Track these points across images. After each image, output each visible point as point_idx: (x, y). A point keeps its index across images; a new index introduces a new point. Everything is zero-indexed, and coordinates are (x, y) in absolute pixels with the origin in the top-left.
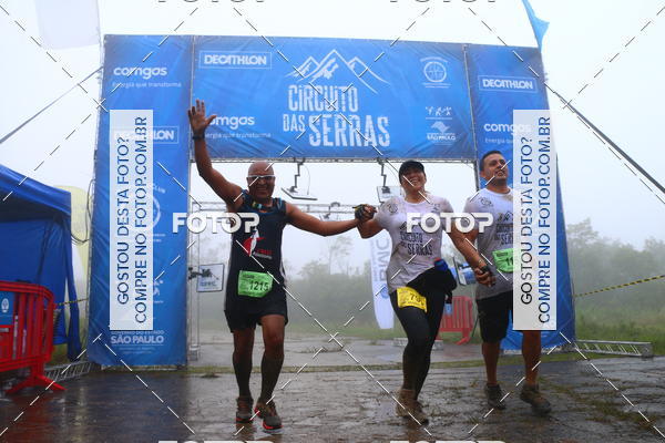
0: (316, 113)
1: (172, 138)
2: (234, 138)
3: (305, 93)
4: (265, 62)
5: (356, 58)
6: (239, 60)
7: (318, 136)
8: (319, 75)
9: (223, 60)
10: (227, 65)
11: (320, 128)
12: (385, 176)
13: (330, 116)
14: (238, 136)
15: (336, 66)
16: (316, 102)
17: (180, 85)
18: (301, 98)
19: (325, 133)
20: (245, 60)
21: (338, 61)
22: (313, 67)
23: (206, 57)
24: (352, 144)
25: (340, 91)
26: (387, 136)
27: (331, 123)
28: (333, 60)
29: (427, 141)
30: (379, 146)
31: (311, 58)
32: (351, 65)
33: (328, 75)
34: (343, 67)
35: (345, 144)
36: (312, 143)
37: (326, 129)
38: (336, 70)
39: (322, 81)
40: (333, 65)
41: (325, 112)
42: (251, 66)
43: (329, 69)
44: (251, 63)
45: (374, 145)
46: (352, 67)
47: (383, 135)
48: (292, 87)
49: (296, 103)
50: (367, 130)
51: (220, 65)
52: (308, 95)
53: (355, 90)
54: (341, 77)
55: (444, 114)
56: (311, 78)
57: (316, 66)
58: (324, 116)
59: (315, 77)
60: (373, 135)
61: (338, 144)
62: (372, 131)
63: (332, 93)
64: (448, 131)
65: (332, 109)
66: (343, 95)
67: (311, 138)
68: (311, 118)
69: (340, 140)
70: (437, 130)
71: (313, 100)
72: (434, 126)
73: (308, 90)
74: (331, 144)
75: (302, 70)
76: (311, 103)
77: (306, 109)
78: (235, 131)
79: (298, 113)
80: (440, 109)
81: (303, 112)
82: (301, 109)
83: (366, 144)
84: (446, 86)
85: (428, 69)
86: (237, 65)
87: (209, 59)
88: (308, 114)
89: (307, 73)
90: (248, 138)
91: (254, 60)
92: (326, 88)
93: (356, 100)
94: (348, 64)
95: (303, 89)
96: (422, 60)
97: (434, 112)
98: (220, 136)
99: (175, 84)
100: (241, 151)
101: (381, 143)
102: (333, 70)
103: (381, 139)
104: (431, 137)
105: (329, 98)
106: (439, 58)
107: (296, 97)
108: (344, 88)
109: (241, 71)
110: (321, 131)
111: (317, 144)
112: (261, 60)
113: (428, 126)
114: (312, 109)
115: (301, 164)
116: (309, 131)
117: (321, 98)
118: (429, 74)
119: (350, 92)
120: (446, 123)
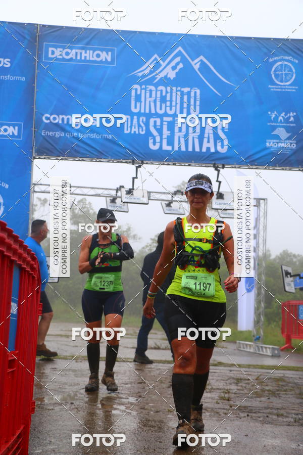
0: (157, 115)
1: (16, 134)
2: (77, 138)
3: (148, 95)
4: (109, 59)
5: (202, 57)
6: (84, 55)
7: (158, 139)
8: (162, 75)
9: (67, 54)
10: (71, 59)
11: (160, 131)
12: (220, 182)
13: (170, 119)
14: (81, 136)
15: (181, 66)
16: (158, 104)
17: (24, 79)
18: (143, 99)
19: (165, 136)
20: (89, 55)
21: (184, 60)
22: (157, 65)
23: (50, 49)
24: (190, 149)
25: (182, 94)
26: (226, 142)
27: (171, 126)
28: (178, 59)
29: (266, 148)
30: (217, 152)
31: (156, 56)
32: (196, 65)
33: (172, 75)
34: (188, 67)
35: (183, 149)
36: (151, 146)
37: (166, 133)
38: (180, 69)
39: (165, 82)
40: (178, 64)
41: (166, 114)
42: (95, 62)
43: (174, 68)
44: (95, 58)
45: (213, 150)
46: (196, 67)
47: (222, 141)
48: (136, 86)
49: (138, 105)
50: (206, 135)
51: (64, 59)
52: (151, 96)
53: (198, 91)
54: (185, 78)
55: (287, 120)
56: (154, 78)
57: (161, 65)
58: (165, 119)
59: (159, 77)
60: (212, 140)
61: (176, 148)
62: (212, 136)
63: (174, 94)
64: (289, 138)
65: (172, 112)
66: (185, 98)
67: (151, 141)
68: (152, 121)
69: (179, 145)
70: (277, 137)
71: (155, 102)
72: (275, 133)
73: (151, 91)
74: (169, 148)
75: (146, 68)
76: (152, 104)
77: (147, 111)
78: (78, 131)
79: (139, 115)
80: (283, 114)
81: (145, 114)
82: (142, 111)
83: (204, 150)
84: (293, 89)
85: (275, 71)
86: (81, 60)
87: (53, 53)
88: (149, 116)
89: (151, 72)
90: (89, 138)
91: (98, 56)
92: (169, 89)
93: (198, 103)
94: (193, 63)
95: (145, 89)
96: (271, 60)
97: (276, 117)
98: (63, 135)
99: (18, 78)
100: (82, 151)
101: (219, 148)
102: (177, 70)
103: (219, 144)
104: (270, 144)
105: (171, 101)
106: (290, 58)
107: (138, 98)
108: (186, 90)
109: (85, 67)
110: (161, 134)
111: (156, 147)
112: (105, 56)
113: (269, 133)
114: (153, 111)
115: (140, 166)
116: (149, 133)
117: (163, 100)
118: (277, 76)
119: (192, 94)
120: (288, 129)
